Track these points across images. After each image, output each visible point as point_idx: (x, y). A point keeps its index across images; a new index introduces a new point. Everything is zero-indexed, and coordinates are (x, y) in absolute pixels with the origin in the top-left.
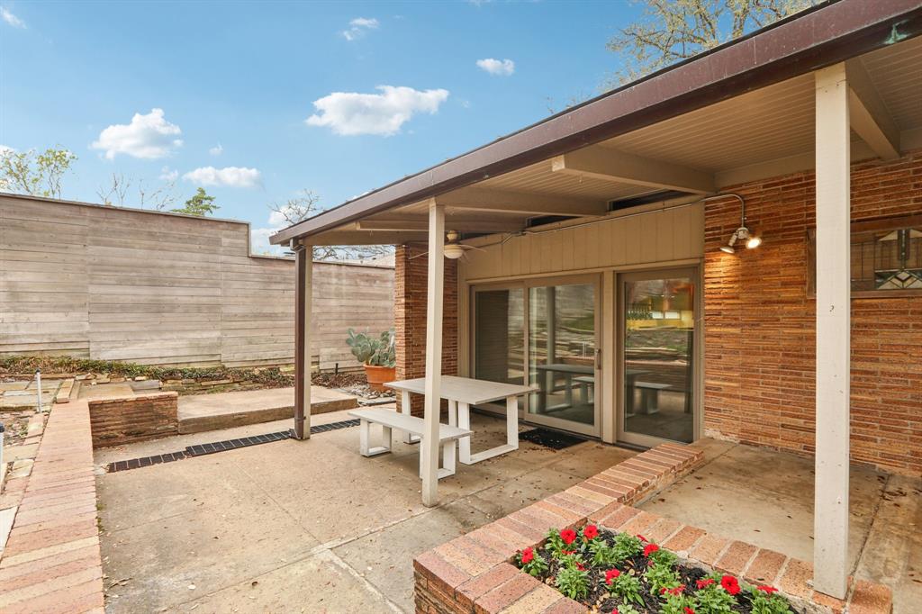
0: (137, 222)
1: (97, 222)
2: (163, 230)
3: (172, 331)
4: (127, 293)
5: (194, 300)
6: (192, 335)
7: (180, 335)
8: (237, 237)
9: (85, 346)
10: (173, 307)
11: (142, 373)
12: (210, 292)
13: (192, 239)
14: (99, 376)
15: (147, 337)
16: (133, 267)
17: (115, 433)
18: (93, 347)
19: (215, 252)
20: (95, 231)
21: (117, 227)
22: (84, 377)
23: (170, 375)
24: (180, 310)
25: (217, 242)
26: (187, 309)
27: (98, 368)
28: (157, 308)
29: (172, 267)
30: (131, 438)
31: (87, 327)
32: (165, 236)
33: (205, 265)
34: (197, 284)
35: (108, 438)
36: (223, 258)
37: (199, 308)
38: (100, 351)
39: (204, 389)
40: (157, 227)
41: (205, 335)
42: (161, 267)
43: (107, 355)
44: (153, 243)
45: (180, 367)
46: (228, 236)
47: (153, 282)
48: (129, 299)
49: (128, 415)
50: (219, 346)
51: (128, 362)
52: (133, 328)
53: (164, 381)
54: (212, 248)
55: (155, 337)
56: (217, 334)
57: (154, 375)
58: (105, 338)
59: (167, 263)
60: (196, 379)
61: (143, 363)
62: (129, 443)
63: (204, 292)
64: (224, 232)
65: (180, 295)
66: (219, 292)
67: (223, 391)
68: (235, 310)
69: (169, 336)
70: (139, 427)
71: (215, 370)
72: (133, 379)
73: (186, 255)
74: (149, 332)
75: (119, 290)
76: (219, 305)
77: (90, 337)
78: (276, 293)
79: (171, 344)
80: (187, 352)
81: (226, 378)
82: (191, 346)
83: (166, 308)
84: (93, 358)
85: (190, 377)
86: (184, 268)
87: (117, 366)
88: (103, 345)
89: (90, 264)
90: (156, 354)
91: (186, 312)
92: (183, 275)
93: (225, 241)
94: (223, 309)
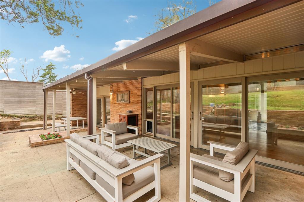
0: (15, 83)
1: (6, 84)
2: (22, 85)
3: (23, 107)
4: (13, 99)
5: (29, 100)
6: (29, 108)
7: (26, 108)
8: (40, 86)
9: (3, 111)
10: (24, 102)
11: (16, 117)
12: (33, 98)
13: (29, 87)
14: (5, 117)
15: (17, 109)
16: (14, 93)
17: (6, 128)
18: (4, 111)
19: (34, 89)
20: (5, 86)
21: (11, 85)
22: (2, 117)
23: (23, 117)
24: (26, 103)
25: (35, 87)
26: (28, 102)
27: (5, 115)
28: (20, 102)
29: (24, 93)
30: (9, 129)
31: (3, 107)
32: (22, 86)
33: (32, 92)
34: (30, 97)
35: (4, 129)
36: (37, 91)
37: (30, 102)
38: (6, 112)
39: (31, 120)
40: (20, 85)
41: (32, 108)
42: (21, 93)
43: (8, 113)
44: (19, 88)
45: (25, 116)
46: (37, 86)
47: (19, 97)
48: (13, 100)
49: (9, 125)
50: (35, 111)
51: (13, 114)
52: (14, 107)
53: (21, 118)
54: (34, 88)
55: (19, 109)
56: (35, 108)
57: (19, 117)
58: (7, 109)
59: (23, 92)
60: (29, 118)
61: (16, 114)
62: (9, 130)
63: (31, 98)
64: (37, 85)
65: (26, 99)
66: (35, 98)
67: (35, 121)
68: (40, 103)
69: (23, 108)
70: (11, 127)
71: (34, 116)
72: (14, 118)
73: (27, 90)
74: (18, 108)
75: (11, 98)
76: (36, 101)
77: (4, 109)
78: (50, 98)
79: (23, 110)
80: (27, 112)
81: (36, 118)
82: (29, 111)
83: (22, 102)
84: (4, 113)
85: (28, 118)
86: (27, 93)
87: (10, 115)
88: (7, 111)
89: (4, 93)
90: (20, 113)
91: (27, 103)
92: (26, 95)
93: (37, 87)
94: (37, 102)
